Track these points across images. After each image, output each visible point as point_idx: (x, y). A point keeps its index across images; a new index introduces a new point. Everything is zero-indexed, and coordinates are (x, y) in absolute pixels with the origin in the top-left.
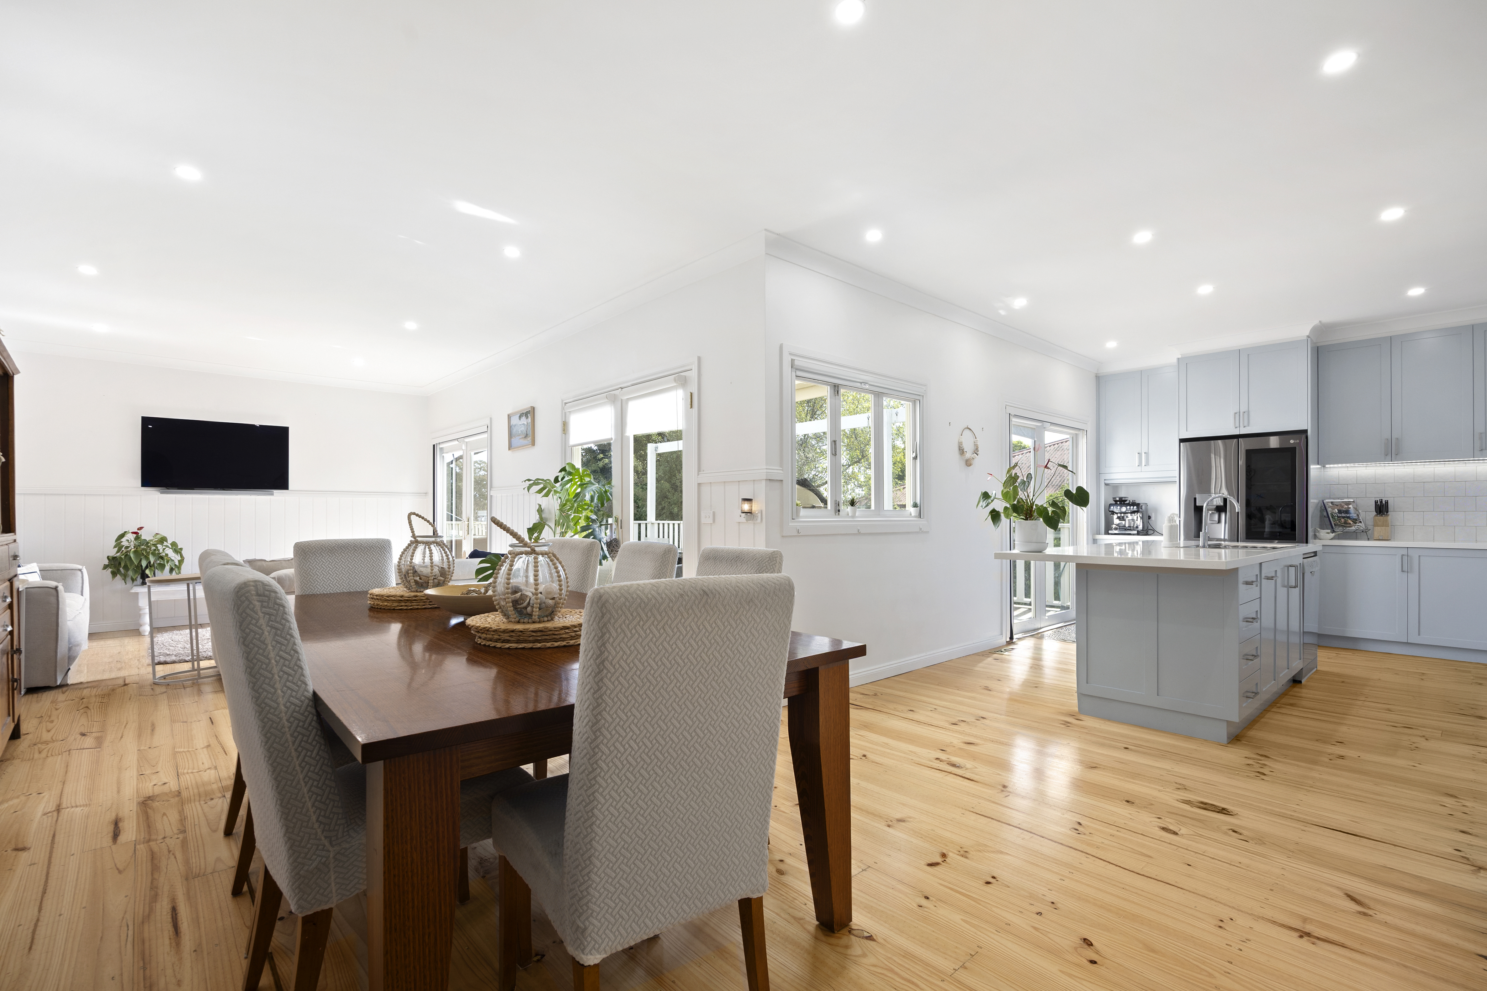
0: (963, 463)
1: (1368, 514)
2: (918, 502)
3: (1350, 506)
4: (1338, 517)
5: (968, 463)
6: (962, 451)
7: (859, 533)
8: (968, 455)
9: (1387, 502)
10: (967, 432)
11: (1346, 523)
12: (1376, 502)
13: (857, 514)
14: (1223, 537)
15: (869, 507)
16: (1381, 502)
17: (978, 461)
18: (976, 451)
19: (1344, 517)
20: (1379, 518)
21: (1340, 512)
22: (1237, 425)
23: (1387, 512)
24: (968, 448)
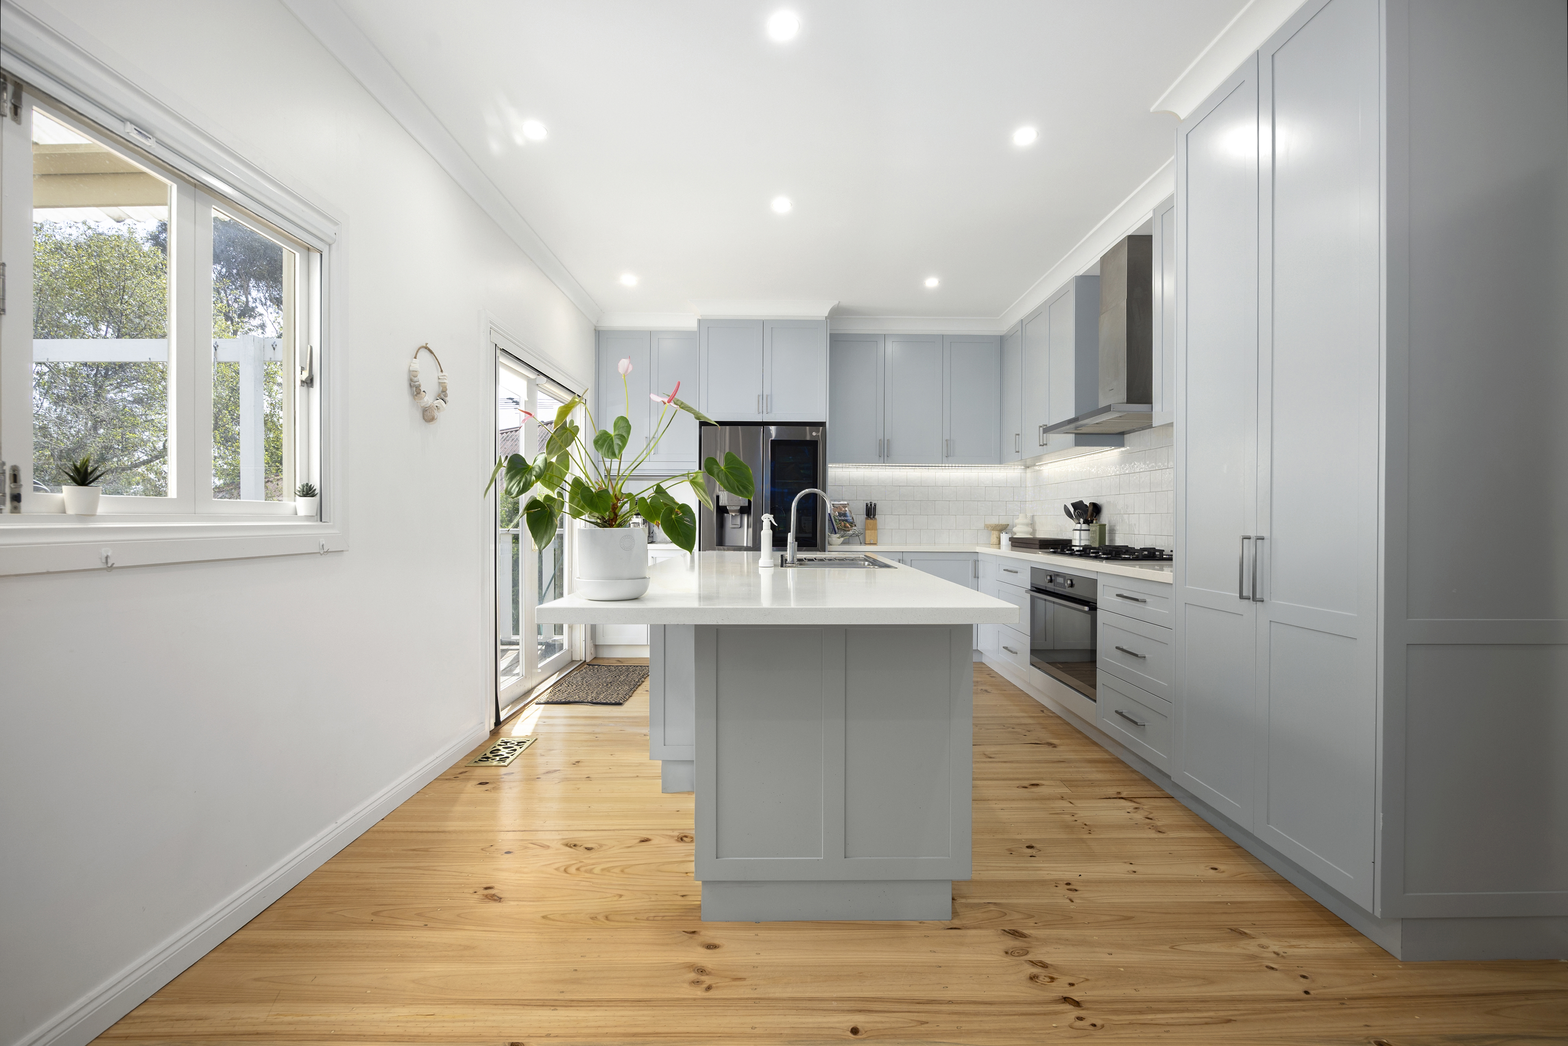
0: (418, 415)
1: (860, 518)
2: (315, 483)
3: (847, 509)
4: (839, 520)
5: (428, 416)
6: (416, 390)
7: (109, 567)
8: (428, 399)
9: (875, 505)
10: (424, 354)
11: (845, 526)
12: (867, 505)
13: (101, 510)
14: (745, 545)
15: (159, 492)
16: (871, 505)
17: (446, 414)
18: (442, 395)
19: (843, 520)
20: (869, 521)
21: (840, 515)
22: (761, 410)
23: (874, 515)
24: (429, 386)
